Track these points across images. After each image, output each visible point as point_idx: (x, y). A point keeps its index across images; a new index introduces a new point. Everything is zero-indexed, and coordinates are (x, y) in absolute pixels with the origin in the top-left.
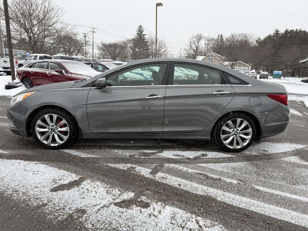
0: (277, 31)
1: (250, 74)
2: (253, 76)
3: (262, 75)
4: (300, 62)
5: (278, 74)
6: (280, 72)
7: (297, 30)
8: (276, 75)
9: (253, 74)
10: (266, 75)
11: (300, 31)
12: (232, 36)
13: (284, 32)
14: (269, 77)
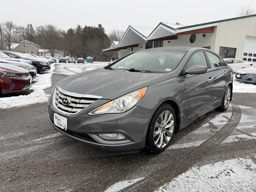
0: (79, 26)
1: (70, 60)
2: (73, 61)
3: (80, 60)
4: (103, 51)
5: (90, 60)
6: (92, 58)
7: (92, 27)
8: (89, 60)
9: (72, 59)
10: (82, 60)
11: (95, 28)
12: (42, 26)
13: (84, 28)
14: (85, 62)
